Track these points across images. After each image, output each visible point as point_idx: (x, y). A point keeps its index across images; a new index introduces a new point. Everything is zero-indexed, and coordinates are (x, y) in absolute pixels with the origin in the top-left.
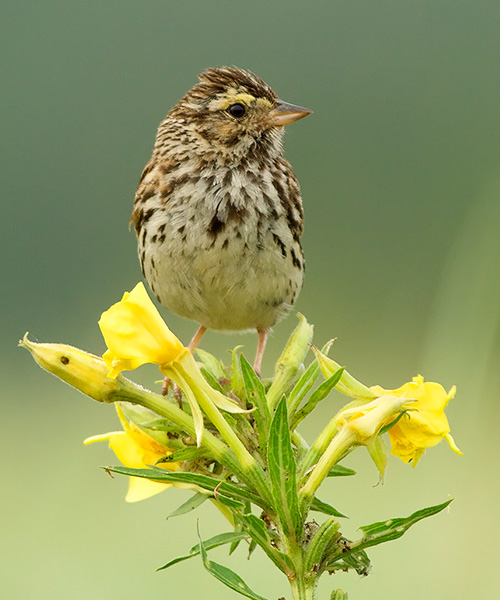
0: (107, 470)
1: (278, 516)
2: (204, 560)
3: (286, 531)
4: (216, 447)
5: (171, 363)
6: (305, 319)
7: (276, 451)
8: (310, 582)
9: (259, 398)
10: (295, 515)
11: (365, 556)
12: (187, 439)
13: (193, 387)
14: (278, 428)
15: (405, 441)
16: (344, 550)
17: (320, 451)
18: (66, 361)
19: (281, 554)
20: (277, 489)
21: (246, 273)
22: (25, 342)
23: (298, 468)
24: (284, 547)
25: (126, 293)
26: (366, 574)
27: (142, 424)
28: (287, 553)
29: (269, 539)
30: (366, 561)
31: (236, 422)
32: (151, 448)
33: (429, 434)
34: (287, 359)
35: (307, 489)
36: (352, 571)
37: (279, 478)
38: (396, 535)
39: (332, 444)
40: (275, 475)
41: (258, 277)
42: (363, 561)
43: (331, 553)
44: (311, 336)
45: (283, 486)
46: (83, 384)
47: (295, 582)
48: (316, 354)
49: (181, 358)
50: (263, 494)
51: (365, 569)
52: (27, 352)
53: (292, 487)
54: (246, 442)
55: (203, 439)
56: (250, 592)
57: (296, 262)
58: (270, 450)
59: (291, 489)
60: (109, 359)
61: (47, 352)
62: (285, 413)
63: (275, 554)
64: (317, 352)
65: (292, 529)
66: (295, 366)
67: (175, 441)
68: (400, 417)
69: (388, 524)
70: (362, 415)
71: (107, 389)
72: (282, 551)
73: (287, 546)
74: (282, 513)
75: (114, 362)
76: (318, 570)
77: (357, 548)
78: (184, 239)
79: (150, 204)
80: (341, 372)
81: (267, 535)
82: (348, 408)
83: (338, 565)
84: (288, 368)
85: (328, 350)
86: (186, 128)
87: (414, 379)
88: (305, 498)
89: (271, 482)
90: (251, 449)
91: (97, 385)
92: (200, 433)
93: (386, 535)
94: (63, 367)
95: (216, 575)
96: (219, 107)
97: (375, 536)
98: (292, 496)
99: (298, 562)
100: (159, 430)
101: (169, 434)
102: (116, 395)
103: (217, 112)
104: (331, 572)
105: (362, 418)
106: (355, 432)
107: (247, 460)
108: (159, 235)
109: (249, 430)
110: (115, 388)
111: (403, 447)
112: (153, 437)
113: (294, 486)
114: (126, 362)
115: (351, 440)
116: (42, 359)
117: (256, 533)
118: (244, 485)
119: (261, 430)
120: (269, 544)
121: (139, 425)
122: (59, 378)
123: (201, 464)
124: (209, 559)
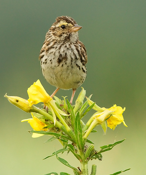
0: (29, 132)
1: (77, 144)
2: (57, 157)
3: (79, 148)
4: (60, 125)
5: (47, 102)
6: (83, 89)
7: (76, 126)
8: (86, 162)
9: (71, 111)
10: (82, 144)
11: (101, 155)
12: (51, 122)
13: (53, 109)
14: (77, 120)
15: (111, 123)
16: (95, 154)
17: (88, 126)
18: (17, 101)
19: (78, 155)
20: (77, 137)
21: (69, 74)
22: (6, 96)
23: (82, 131)
24: (79, 153)
25: (34, 83)
26: (101, 160)
27: (38, 117)
28: (80, 154)
29: (75, 150)
30: (101, 156)
31: (65, 118)
32: (40, 123)
33: (118, 121)
34: (79, 100)
35: (85, 136)
36: (97, 159)
37: (77, 134)
38: (110, 149)
39: (92, 124)
40: (76, 133)
41: (72, 75)
42: (100, 156)
43: (92, 154)
44: (85, 93)
45: (78, 136)
46: (22, 107)
47: (82, 163)
48: (87, 99)
49: (50, 100)
50: (73, 138)
51: (101, 159)
52: (6, 99)
53: (81, 136)
54: (67, 123)
55: (56, 123)
56: (70, 165)
57: (84, 71)
58: (75, 126)
59: (81, 137)
60: (30, 101)
61: (12, 99)
62: (79, 116)
63: (76, 155)
64: (87, 98)
65: (81, 148)
66: (81, 102)
67: (47, 122)
68: (110, 116)
69: (107, 146)
70: (100, 116)
71: (29, 109)
72: (78, 154)
73: (79, 152)
74: (78, 143)
75: (31, 102)
76: (88, 159)
77: (99, 153)
78: (51, 63)
79: (43, 54)
80: (94, 104)
81: (74, 150)
82: (96, 114)
83: (94, 158)
84: (79, 103)
85: (90, 98)
86: (50, 33)
87: (114, 105)
88: (85, 139)
89: (75, 135)
90: (69, 125)
91: (26, 108)
92: (55, 121)
93: (107, 149)
94: (17, 103)
95: (60, 161)
96: (58, 26)
97: (104, 149)
98: (81, 138)
99: (83, 157)
100: (43, 119)
101: (45, 120)
102: (32, 110)
103: (58, 27)
104: (92, 160)
105: (100, 117)
106: (98, 121)
107: (68, 129)
108: (45, 62)
109: (68, 120)
110: (31, 109)
111: (111, 124)
112: (41, 121)
113: (82, 136)
114: (34, 102)
115: (97, 123)
116: (11, 101)
117: (71, 149)
118: (67, 135)
119: (72, 120)
120: (75, 152)
121: (37, 117)
122: (16, 106)
123: (55, 129)
124: (58, 156)
